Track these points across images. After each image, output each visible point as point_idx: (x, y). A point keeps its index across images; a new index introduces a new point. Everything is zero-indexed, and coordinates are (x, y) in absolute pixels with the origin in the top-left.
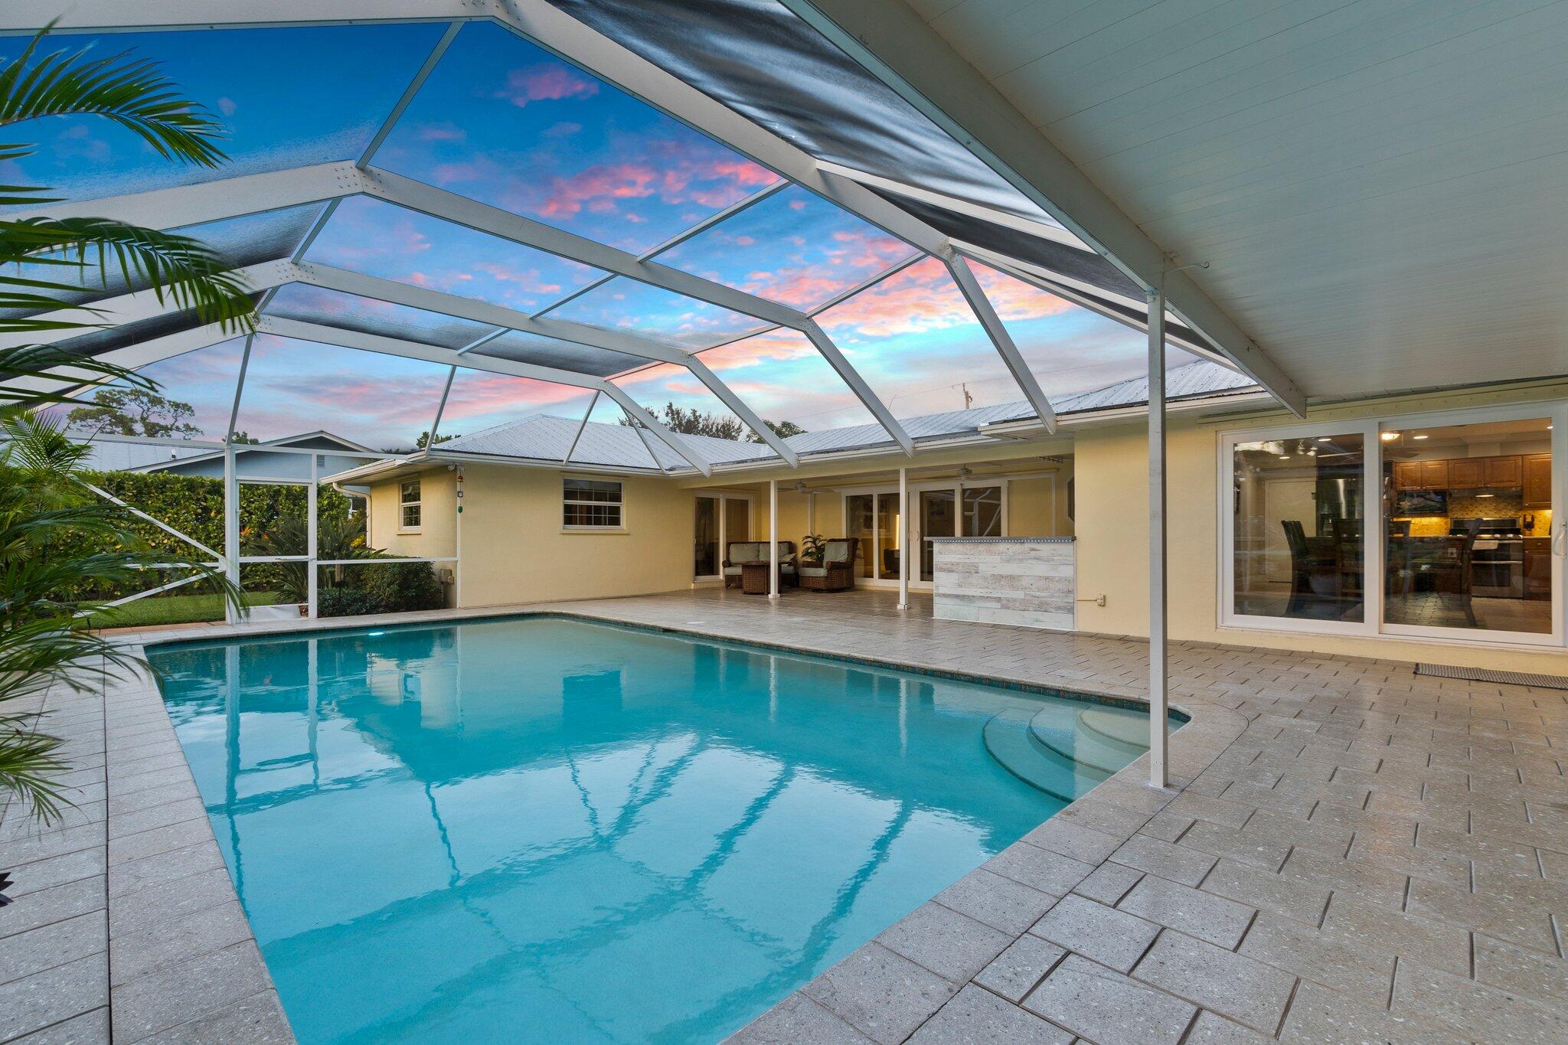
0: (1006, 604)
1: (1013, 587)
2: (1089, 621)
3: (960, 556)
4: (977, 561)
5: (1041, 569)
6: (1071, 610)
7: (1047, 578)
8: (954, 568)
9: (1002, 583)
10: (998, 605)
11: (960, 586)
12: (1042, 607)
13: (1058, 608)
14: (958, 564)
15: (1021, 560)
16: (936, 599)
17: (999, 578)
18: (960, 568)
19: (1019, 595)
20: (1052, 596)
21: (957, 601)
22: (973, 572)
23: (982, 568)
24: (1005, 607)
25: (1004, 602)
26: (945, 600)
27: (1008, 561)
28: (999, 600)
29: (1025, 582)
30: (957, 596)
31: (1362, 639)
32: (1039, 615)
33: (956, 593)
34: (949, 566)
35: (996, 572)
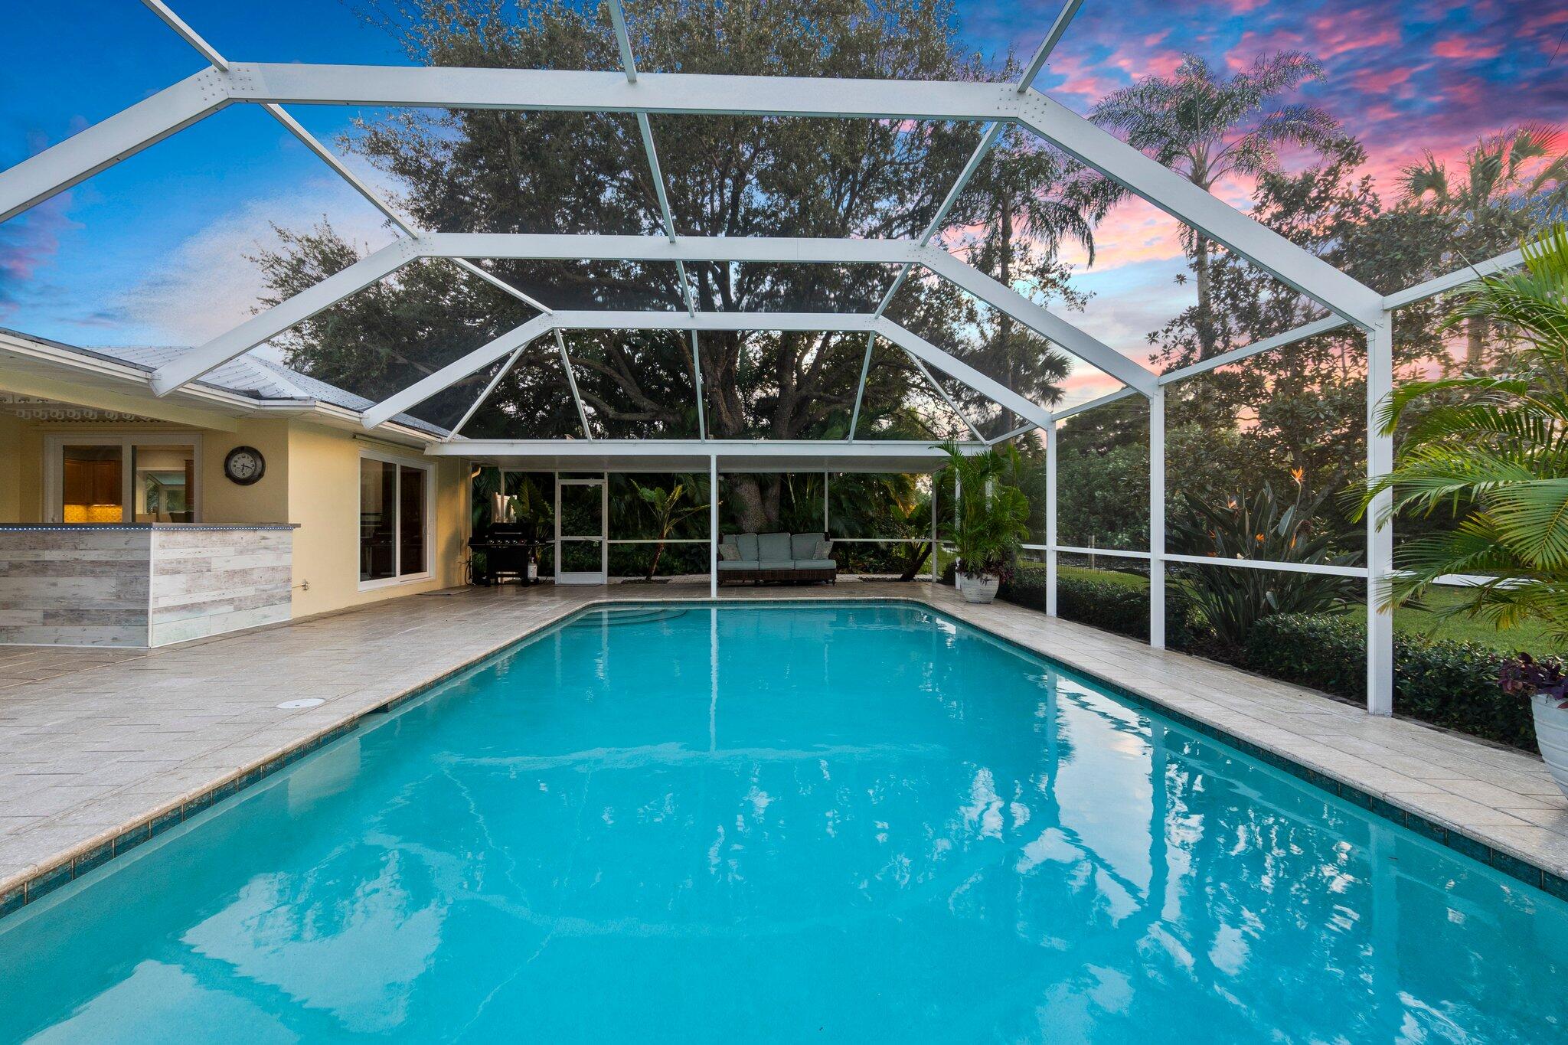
0: (237, 605)
1: (245, 583)
2: (301, 607)
3: (190, 550)
4: (209, 555)
5: (269, 559)
6: (288, 599)
7: (273, 569)
8: (181, 567)
9: (236, 580)
10: (231, 608)
11: (189, 591)
12: (270, 601)
13: (279, 599)
14: (186, 561)
15: (253, 551)
16: (152, 619)
17: (232, 574)
18: (189, 566)
19: (249, 591)
20: (277, 588)
21: (184, 614)
22: (204, 570)
23: (214, 564)
24: (238, 609)
25: (237, 603)
26: (167, 617)
27: (241, 553)
28: (231, 601)
29: (255, 576)
30: (184, 607)
32: (266, 610)
33: (183, 602)
34: (174, 565)
35: (230, 567)
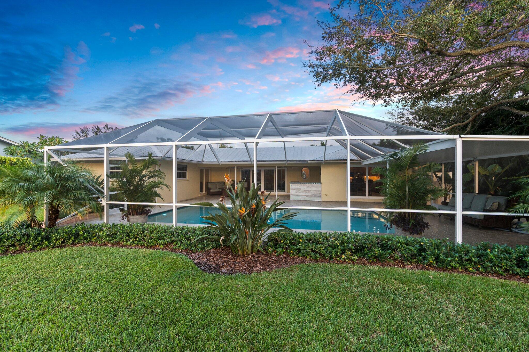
0: (307, 196)
2: (325, 199)
3: (296, 186)
5: (314, 189)
6: (321, 197)
7: (316, 191)
10: (305, 197)
11: (297, 193)
12: (315, 196)
13: (318, 197)
14: (297, 188)
16: (291, 196)
17: (305, 191)
19: (310, 194)
20: (317, 194)
21: (296, 196)
22: (299, 190)
23: (302, 189)
26: (293, 196)
27: (307, 188)
28: (306, 195)
29: (311, 192)
31: (366, 199)
32: (314, 198)
34: (295, 189)
